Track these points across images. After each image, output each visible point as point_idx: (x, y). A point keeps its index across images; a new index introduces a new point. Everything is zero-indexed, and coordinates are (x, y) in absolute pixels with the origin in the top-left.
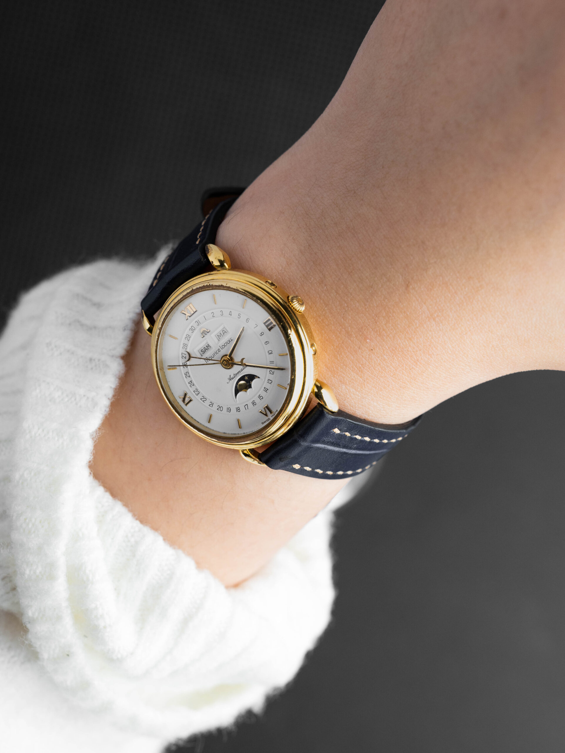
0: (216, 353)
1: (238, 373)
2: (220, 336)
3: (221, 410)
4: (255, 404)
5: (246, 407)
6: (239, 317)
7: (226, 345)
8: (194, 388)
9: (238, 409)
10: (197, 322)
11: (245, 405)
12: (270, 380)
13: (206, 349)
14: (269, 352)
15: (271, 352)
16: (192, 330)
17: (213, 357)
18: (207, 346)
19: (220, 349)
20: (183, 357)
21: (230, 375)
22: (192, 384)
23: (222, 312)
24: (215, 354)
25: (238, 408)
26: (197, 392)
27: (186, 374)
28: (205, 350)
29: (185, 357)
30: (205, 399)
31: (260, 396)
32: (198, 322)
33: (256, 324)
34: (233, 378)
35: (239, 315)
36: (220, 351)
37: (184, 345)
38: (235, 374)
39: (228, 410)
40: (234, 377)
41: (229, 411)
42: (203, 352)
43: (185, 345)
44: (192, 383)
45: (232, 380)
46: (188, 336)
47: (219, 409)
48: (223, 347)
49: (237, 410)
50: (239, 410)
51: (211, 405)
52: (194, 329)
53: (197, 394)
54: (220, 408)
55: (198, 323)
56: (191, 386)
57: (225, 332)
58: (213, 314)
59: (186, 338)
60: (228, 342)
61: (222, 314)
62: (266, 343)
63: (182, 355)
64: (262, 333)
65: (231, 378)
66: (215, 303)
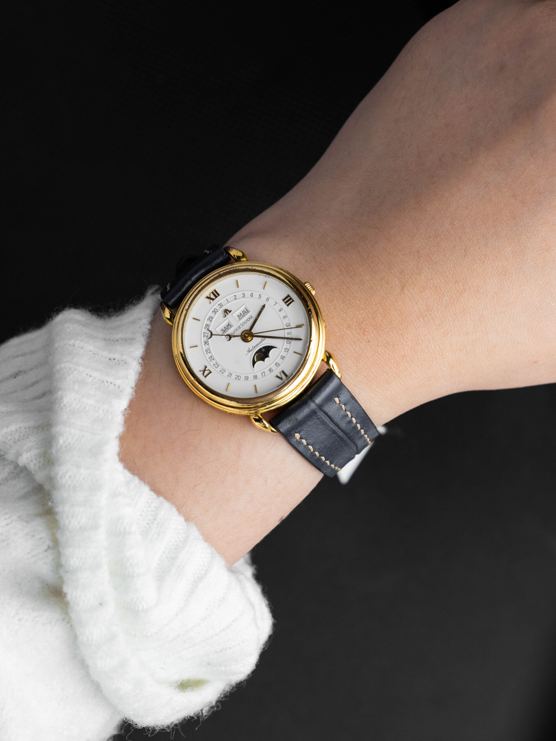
1: (256, 345)
2: (240, 316)
4: (272, 370)
5: (263, 374)
6: (260, 297)
7: (246, 322)
8: (214, 362)
12: (287, 349)
13: (227, 328)
14: (287, 325)
16: (214, 312)
17: (233, 333)
19: (241, 326)
20: (205, 336)
21: (249, 348)
22: (212, 359)
23: (244, 294)
24: (235, 331)
25: (256, 376)
26: (217, 365)
27: (206, 351)
29: (207, 336)
30: (224, 371)
31: (277, 363)
32: (221, 305)
33: (275, 302)
34: (252, 350)
36: (240, 328)
37: (206, 325)
38: (254, 346)
39: (246, 378)
42: (224, 331)
44: (212, 357)
45: (250, 352)
46: (210, 317)
48: (244, 324)
49: (254, 377)
51: (230, 376)
52: (216, 311)
53: (216, 367)
54: (238, 378)
55: (220, 305)
56: (211, 360)
57: (245, 312)
58: (235, 296)
59: (209, 320)
60: (249, 320)
61: (244, 296)
62: (284, 318)
63: (204, 334)
64: (281, 310)
65: (250, 350)
66: (238, 287)
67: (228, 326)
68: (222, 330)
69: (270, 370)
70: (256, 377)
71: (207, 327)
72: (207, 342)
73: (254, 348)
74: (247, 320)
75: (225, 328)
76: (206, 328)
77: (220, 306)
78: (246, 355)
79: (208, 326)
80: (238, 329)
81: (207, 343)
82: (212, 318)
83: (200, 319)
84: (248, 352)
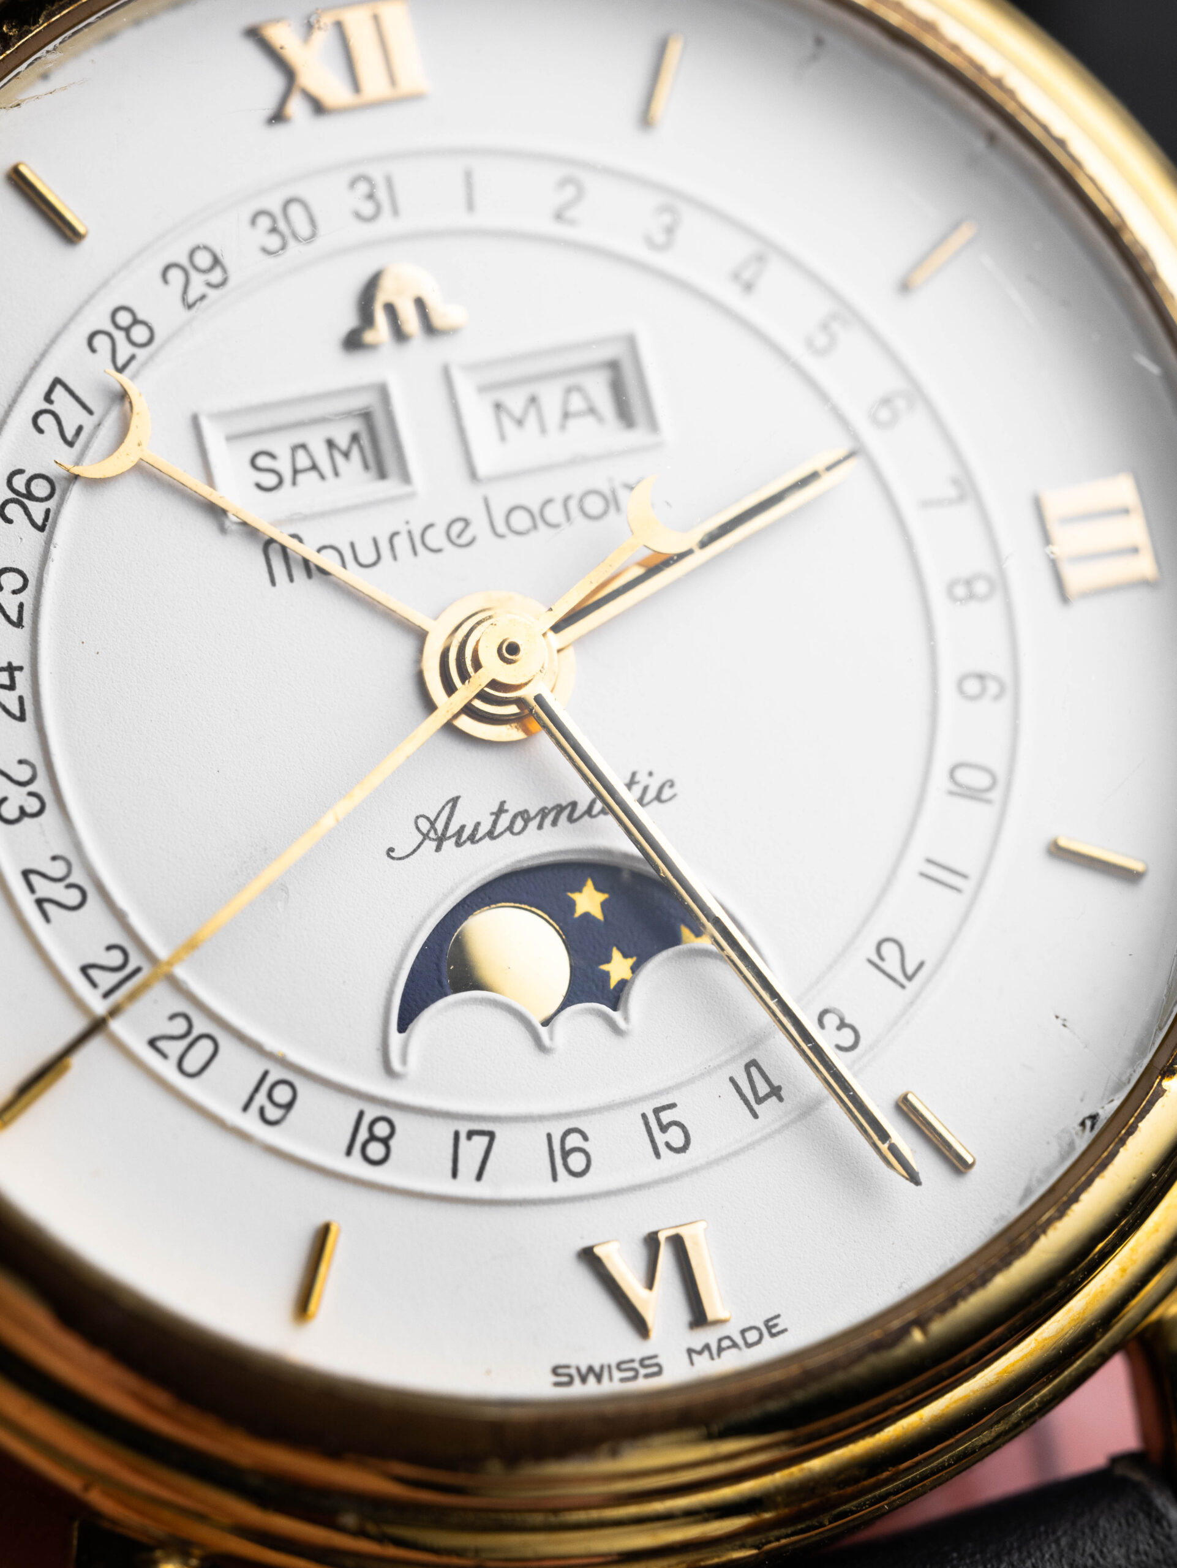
0: (419, 542)
1: (543, 813)
3: (192, 1063)
4: (577, 1162)
6: (821, 340)
7: (554, 513)
9: (373, 1138)
10: (363, 188)
11: (470, 1134)
12: (842, 1025)
13: (314, 467)
14: (962, 775)
15: (979, 780)
16: (274, 230)
17: (367, 556)
20: (46, 421)
21: (455, 801)
23: (666, 219)
24: (401, 543)
28: (296, 472)
29: (70, 434)
30: (73, 897)
31: (666, 1117)
32: (382, 194)
34: (472, 839)
35: (825, 327)
36: (465, 539)
37: (124, 319)
38: (513, 808)
39: (261, 1098)
40: (491, 834)
41: (273, 1113)
42: (270, 480)
43: (127, 330)
44: (11, 687)
45: (449, 844)
46: (203, 260)
47: (174, 1049)
48: (520, 520)
49: (363, 1135)
50: (376, 1150)
51: (108, 977)
52: (305, 232)
53: (10, 810)
54: (183, 1044)
55: (371, 196)
57: (592, 411)
59: (175, 275)
60: (594, 505)
61: (660, 238)
62: (972, 687)
63: (48, 398)
64: (981, 588)
65: (453, 829)
66: (646, 120)
67: (347, 456)
68: (262, 462)
69: (566, 1154)
70: (385, 1141)
71: (120, 336)
72: (40, 488)
73: (504, 821)
75: (303, 461)
76: (101, 342)
77: (368, 209)
78: (391, 850)
79: (140, 334)
80: (435, 537)
81: (37, 510)
82: (216, 276)
83: (81, 229)
84: (426, 836)
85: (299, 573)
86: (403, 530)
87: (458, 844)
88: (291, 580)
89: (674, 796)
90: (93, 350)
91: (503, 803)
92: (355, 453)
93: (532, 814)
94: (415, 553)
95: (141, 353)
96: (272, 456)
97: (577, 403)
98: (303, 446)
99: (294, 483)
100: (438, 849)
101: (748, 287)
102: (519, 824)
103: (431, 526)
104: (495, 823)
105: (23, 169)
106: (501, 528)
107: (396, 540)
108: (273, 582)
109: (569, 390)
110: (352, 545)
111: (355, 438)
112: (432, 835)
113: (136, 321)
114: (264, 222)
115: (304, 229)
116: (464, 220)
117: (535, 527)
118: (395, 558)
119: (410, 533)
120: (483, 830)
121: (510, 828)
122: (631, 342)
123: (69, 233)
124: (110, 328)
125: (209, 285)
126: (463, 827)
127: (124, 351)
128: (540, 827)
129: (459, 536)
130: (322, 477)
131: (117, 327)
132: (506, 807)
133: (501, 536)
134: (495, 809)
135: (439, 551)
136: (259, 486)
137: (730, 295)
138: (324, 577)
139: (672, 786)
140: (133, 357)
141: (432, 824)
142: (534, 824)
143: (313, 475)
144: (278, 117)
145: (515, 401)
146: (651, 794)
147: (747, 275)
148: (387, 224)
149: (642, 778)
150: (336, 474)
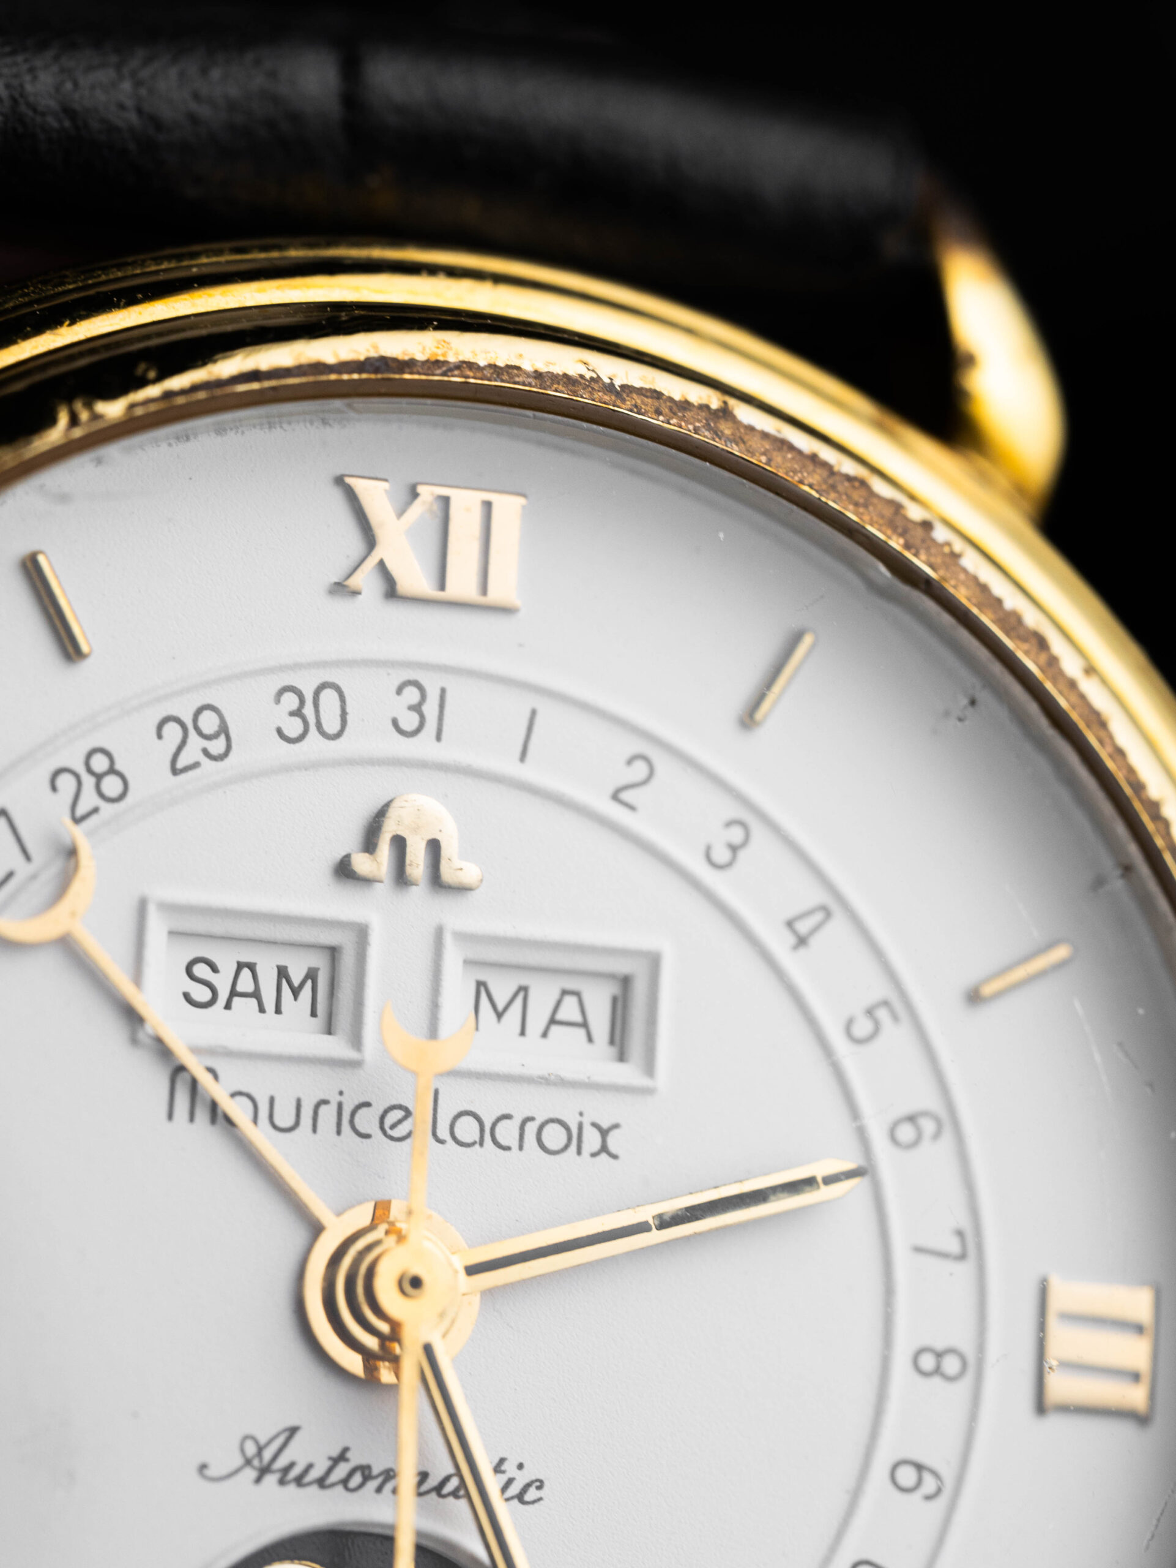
0: (347, 1120)
1: (387, 1475)
2: (499, 1015)
6: (863, 1027)
7: (507, 1133)
10: (412, 695)
13: (256, 995)
16: (298, 713)
17: (285, 1118)
18: (282, 973)
21: (293, 1431)
23: (736, 835)
24: (327, 1114)
28: (234, 993)
32: (430, 709)
33: (960, 1234)
34: (299, 1481)
35: (870, 1012)
36: (397, 1132)
37: (100, 763)
38: (356, 1458)
40: (321, 1482)
42: (202, 994)
43: (99, 777)
45: (271, 1479)
46: (209, 721)
48: (467, 1129)
52: (332, 726)
55: (417, 708)
57: (585, 1025)
58: (639, 770)
59: (172, 731)
60: (554, 1137)
61: (721, 855)
62: (907, 1476)
64: (951, 1365)
65: (281, 1462)
66: (749, 719)
67: (296, 992)
68: (200, 970)
71: (89, 781)
73: (341, 1471)
74: (531, 1129)
75: (245, 983)
76: (66, 783)
77: (409, 721)
78: (203, 1467)
79: (112, 786)
80: (367, 1121)
82: (217, 746)
83: (85, 648)
84: (248, 1462)
85: (202, 1115)
86: (335, 1099)
87: (282, 1482)
88: (192, 1118)
89: (540, 1499)
90: (54, 788)
91: (346, 1450)
92: (306, 993)
93: (375, 1471)
94: (339, 1132)
95: (107, 809)
96: (214, 969)
97: (569, 1010)
98: (252, 967)
99: (228, 1006)
100: (258, 1480)
101: (802, 941)
102: (357, 1479)
103: (367, 1104)
104: (330, 1471)
105: (41, 559)
106: (443, 1132)
107: (323, 1109)
108: (170, 1116)
109: (565, 993)
110: (272, 1101)
111: (311, 975)
112: (256, 1463)
113: (112, 770)
114: (290, 701)
115: (331, 725)
116: (511, 767)
117: (481, 1144)
118: (315, 1130)
119: (340, 1106)
120: (314, 1474)
121: (345, 1482)
122: (654, 961)
123: (70, 649)
124: (81, 769)
125: (205, 752)
126: (292, 1465)
127: (89, 800)
128: (379, 1490)
129: (393, 1127)
130: (262, 1010)
131: (89, 770)
132: (349, 1455)
133: (442, 1142)
134: (335, 1453)
135: (367, 1136)
136: (187, 996)
137: (779, 944)
138: (229, 1127)
139: (539, 1488)
140: (96, 810)
141: (260, 1450)
142: (372, 1485)
143: (253, 1002)
144: (341, 589)
145: (502, 989)
146: (514, 1490)
147: (803, 927)
148: (423, 747)
149: (510, 1468)
150: (278, 1011)
